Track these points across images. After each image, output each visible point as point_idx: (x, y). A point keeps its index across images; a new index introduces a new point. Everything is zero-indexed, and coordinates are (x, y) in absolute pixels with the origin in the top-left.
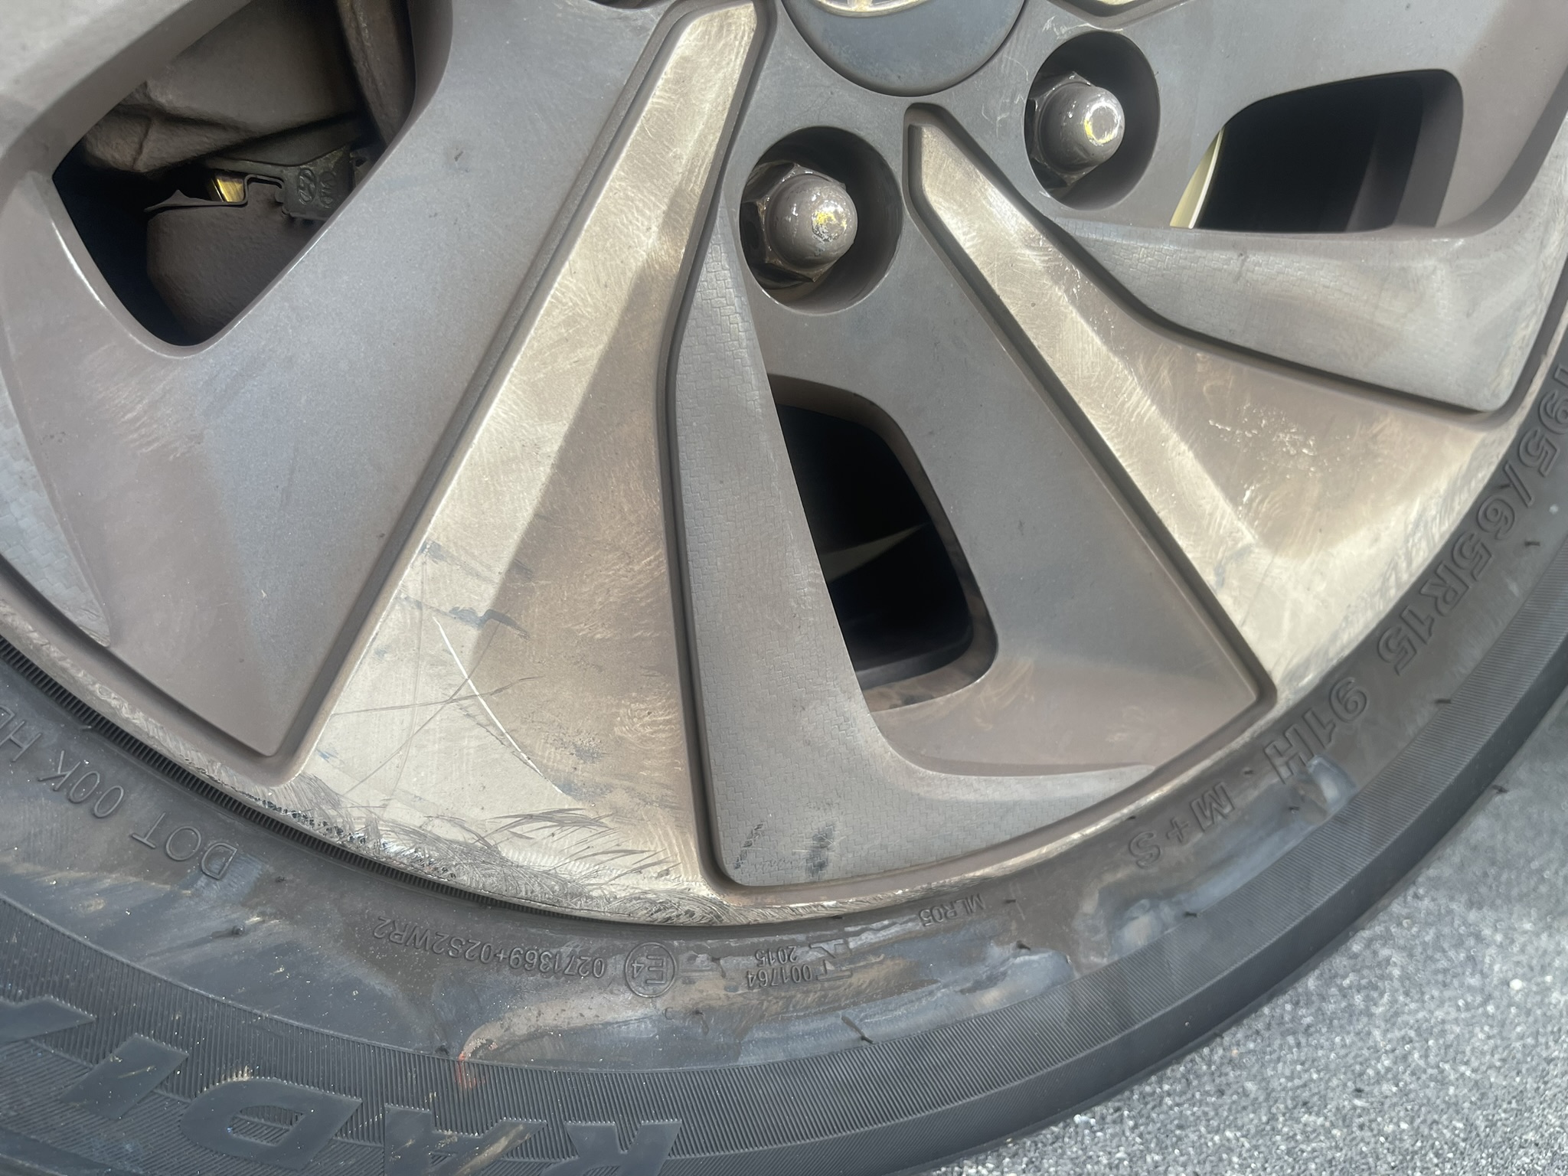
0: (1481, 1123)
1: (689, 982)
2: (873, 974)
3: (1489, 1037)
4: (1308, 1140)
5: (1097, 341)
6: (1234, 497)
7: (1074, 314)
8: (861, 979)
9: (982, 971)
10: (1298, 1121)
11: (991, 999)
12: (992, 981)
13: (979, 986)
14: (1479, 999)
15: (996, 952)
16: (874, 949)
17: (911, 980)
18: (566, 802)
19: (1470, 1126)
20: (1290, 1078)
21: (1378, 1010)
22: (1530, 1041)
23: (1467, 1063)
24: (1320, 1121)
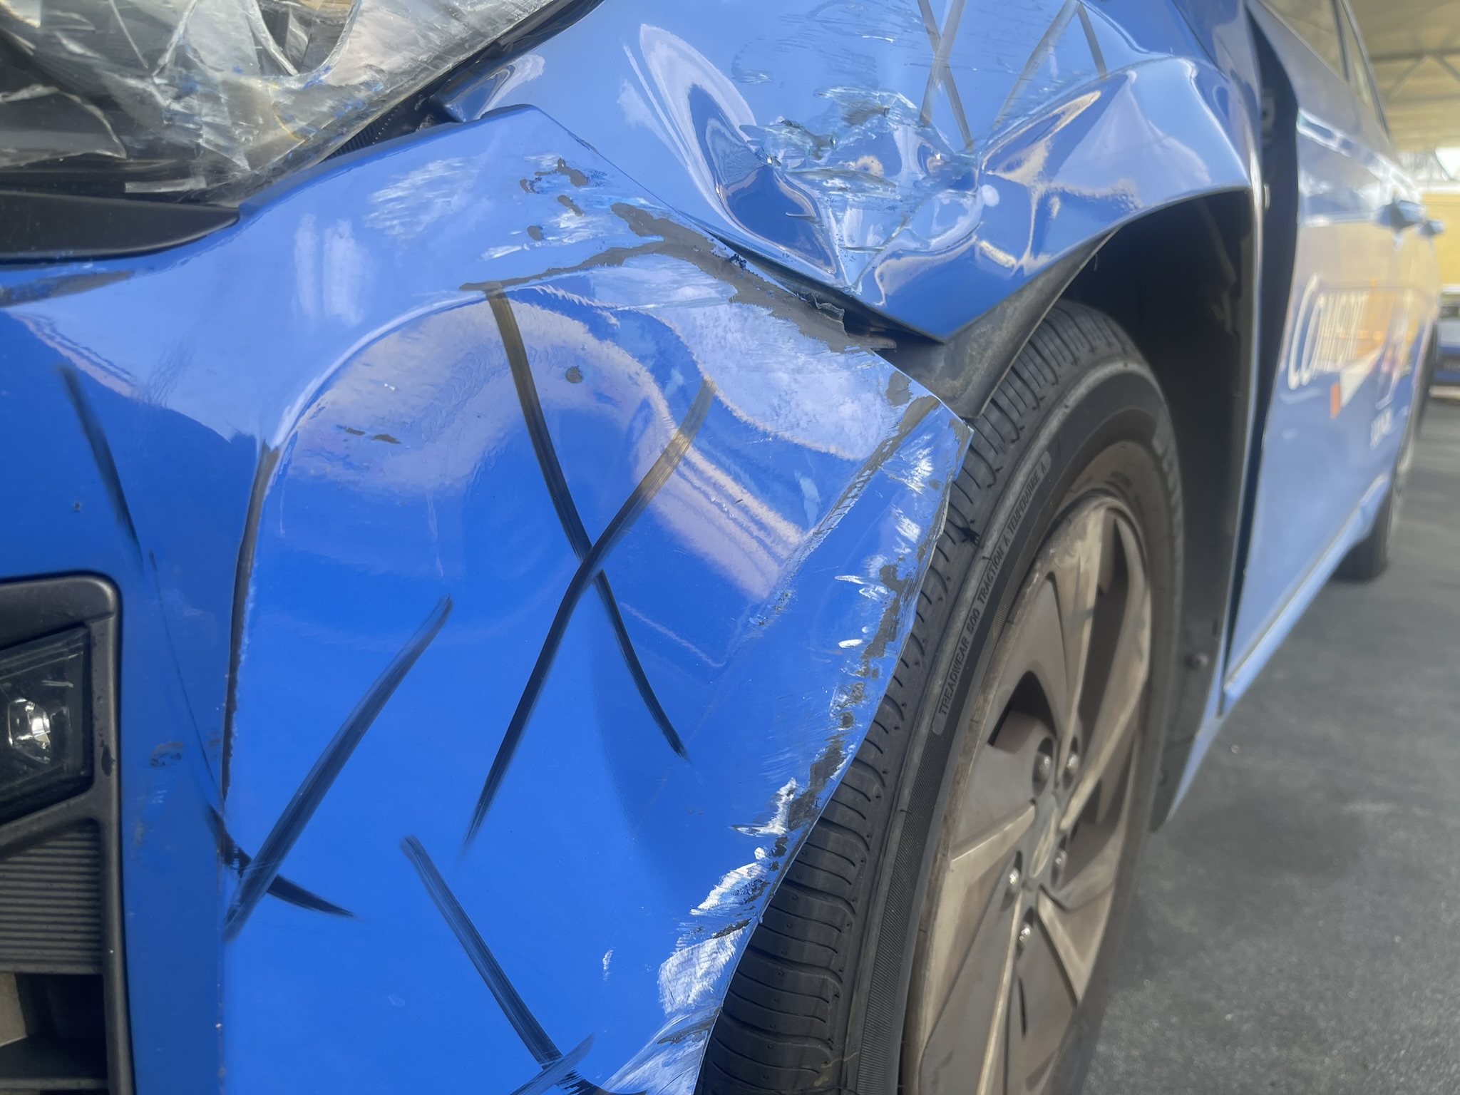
5: (1061, 928)
6: (1077, 952)
7: (1059, 924)
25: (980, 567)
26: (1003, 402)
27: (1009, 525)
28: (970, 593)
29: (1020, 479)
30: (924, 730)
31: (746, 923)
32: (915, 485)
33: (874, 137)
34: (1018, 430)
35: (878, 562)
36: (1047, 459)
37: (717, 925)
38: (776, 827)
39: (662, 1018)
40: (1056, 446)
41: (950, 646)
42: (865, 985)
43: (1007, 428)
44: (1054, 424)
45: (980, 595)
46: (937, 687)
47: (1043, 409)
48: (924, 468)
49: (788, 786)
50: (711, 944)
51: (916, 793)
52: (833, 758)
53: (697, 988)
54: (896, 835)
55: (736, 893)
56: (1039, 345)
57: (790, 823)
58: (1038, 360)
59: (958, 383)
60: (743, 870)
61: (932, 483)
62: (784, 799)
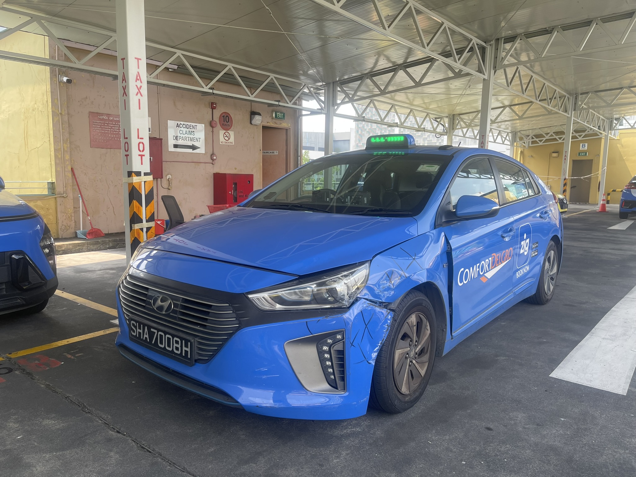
1: (409, 396)
2: (413, 395)
5: (417, 365)
6: (421, 369)
15: (417, 391)
18: (406, 390)
25: (397, 323)
26: (399, 307)
27: (400, 319)
28: (396, 326)
29: (400, 315)
30: (392, 338)
31: (378, 352)
32: (389, 318)
34: (400, 310)
35: (386, 324)
36: (404, 312)
37: (375, 352)
38: (380, 345)
39: (372, 358)
40: (405, 311)
41: (394, 330)
42: (388, 359)
43: (399, 310)
44: (405, 308)
45: (397, 326)
46: (393, 334)
47: (403, 307)
48: (390, 317)
49: (380, 342)
50: (375, 353)
51: (391, 343)
52: (384, 339)
53: (374, 356)
54: (390, 346)
55: (377, 350)
56: (403, 300)
57: (381, 344)
58: (403, 302)
59: (394, 306)
60: (377, 348)
61: (391, 318)
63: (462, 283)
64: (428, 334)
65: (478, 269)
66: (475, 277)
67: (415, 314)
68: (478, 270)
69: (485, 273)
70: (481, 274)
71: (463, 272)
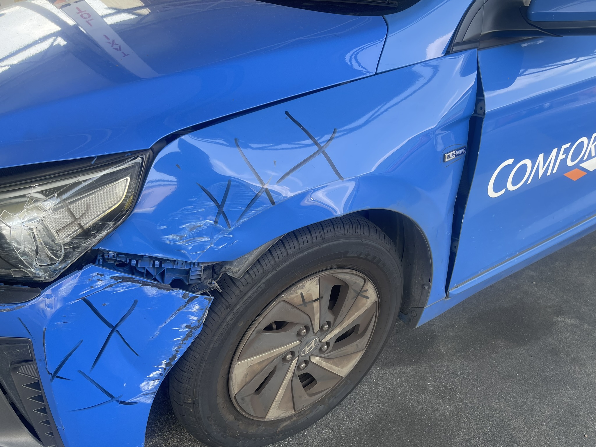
0: (366, 404)
1: (293, 418)
2: (307, 412)
3: (370, 390)
4: (348, 410)
5: (325, 363)
6: (338, 367)
7: (324, 362)
8: (307, 413)
9: (317, 409)
10: (348, 407)
11: (318, 411)
12: (318, 409)
13: (317, 410)
14: (370, 384)
15: (318, 406)
16: (307, 410)
17: (311, 412)
18: (284, 412)
19: (365, 405)
20: (348, 401)
21: (358, 388)
22: (374, 390)
23: (366, 395)
24: (350, 407)
31: (160, 379)
32: (194, 310)
33: (199, 231)
35: (183, 325)
37: (154, 379)
38: (163, 366)
39: (142, 392)
44: (269, 276)
45: (231, 319)
47: (265, 274)
48: (197, 307)
49: (164, 361)
50: (153, 381)
52: (175, 357)
53: (150, 388)
55: (157, 375)
57: (166, 366)
60: (158, 372)
61: (200, 309)
62: (164, 363)
63: (503, 192)
64: (367, 305)
65: (564, 156)
66: (549, 173)
67: (317, 279)
68: (561, 157)
69: (582, 161)
70: (570, 163)
71: (509, 168)
